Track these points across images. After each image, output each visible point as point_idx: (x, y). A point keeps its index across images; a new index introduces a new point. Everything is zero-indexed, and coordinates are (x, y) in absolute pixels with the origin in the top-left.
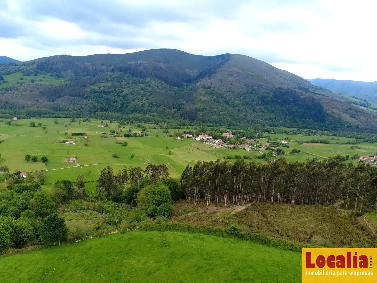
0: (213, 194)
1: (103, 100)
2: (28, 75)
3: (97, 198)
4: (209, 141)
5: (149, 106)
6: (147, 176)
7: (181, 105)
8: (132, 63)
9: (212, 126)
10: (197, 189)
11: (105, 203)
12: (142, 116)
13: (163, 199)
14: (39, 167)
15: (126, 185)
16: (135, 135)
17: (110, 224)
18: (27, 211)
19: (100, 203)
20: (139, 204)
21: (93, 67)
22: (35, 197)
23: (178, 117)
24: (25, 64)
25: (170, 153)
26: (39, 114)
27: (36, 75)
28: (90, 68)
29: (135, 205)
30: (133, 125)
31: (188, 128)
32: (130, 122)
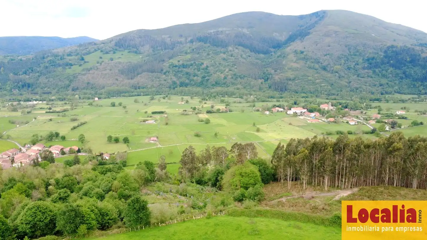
0: (310, 176)
1: (183, 75)
2: (107, 53)
3: (179, 181)
4: (304, 115)
5: (232, 78)
6: (232, 157)
7: (269, 75)
8: (212, 31)
9: (307, 97)
10: (290, 170)
11: (188, 185)
12: (225, 89)
13: (252, 181)
14: (121, 148)
15: (209, 166)
16: (218, 111)
17: (194, 208)
18: (110, 193)
19: (183, 185)
20: (225, 186)
21: (170, 40)
22: (118, 179)
23: (266, 89)
24: (103, 42)
25: (258, 130)
26: (119, 93)
27: (114, 53)
28: (168, 41)
29: (220, 188)
30: (216, 100)
31: (278, 101)
32: (212, 96)
